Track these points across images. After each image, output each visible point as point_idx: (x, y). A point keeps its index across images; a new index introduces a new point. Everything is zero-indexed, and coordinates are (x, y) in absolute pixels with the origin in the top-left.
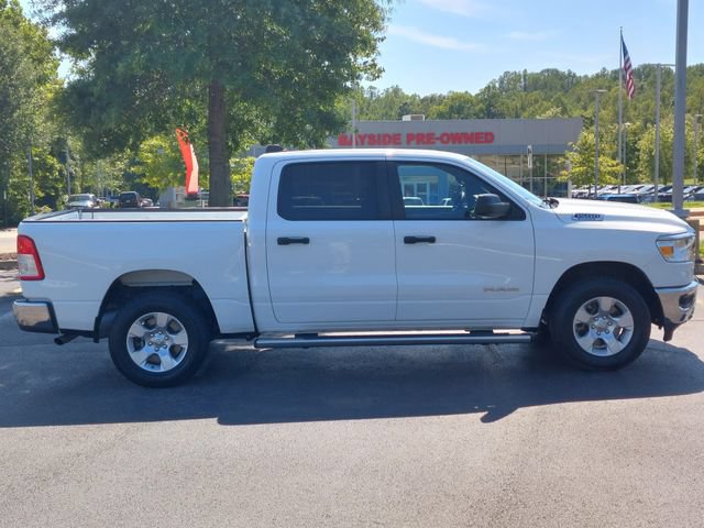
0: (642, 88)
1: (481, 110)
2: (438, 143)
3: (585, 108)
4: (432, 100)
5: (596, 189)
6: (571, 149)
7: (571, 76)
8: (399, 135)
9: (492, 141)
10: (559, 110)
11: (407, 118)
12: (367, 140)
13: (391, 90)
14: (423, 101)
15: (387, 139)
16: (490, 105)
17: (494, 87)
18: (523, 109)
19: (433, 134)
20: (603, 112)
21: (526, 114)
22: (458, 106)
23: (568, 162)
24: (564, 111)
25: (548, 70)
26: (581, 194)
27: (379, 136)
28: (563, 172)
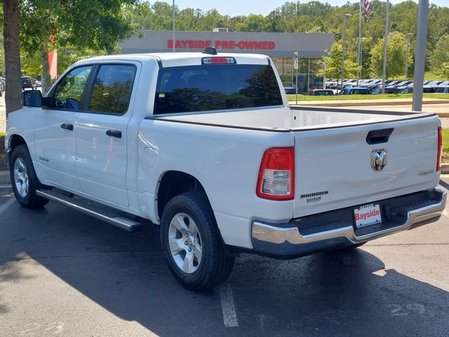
0: (372, 15)
1: (269, 27)
2: (237, 48)
3: (336, 28)
4: (238, 19)
5: (342, 82)
6: (326, 55)
7: (328, 6)
8: (210, 42)
9: (273, 48)
10: (319, 28)
11: (216, 30)
12: (187, 45)
13: (211, 12)
14: (232, 19)
15: (202, 45)
16: (274, 24)
17: (278, 12)
18: (296, 27)
19: (234, 42)
20: (347, 30)
21: (298, 30)
22: (254, 24)
23: (324, 63)
24: (322, 30)
25: (313, 2)
27: (196, 41)
28: (320, 71)
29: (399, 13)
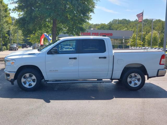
0: (145, 24)
1: (108, 28)
3: (132, 29)
4: (96, 25)
6: (130, 38)
7: (129, 21)
9: (112, 35)
11: (92, 29)
15: (87, 34)
16: (110, 27)
17: (111, 23)
18: (118, 28)
19: (98, 33)
21: (119, 29)
22: (103, 27)
23: (130, 41)
24: (128, 29)
25: (124, 19)
28: (128, 43)
29: (155, 24)
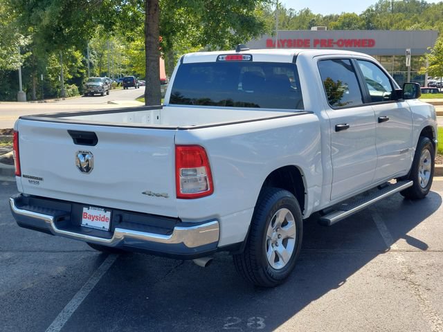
1: (363, 25)
2: (335, 46)
3: (433, 25)
4: (331, 18)
6: (429, 52)
7: (424, 3)
8: (309, 40)
9: (373, 45)
10: (419, 25)
11: (314, 29)
13: (303, 12)
14: (325, 18)
15: (300, 43)
16: (369, 22)
17: (372, 11)
18: (391, 25)
19: (333, 40)
21: (393, 28)
22: (348, 22)
23: (426, 61)
26: (432, 83)
27: (295, 40)
28: (422, 68)
